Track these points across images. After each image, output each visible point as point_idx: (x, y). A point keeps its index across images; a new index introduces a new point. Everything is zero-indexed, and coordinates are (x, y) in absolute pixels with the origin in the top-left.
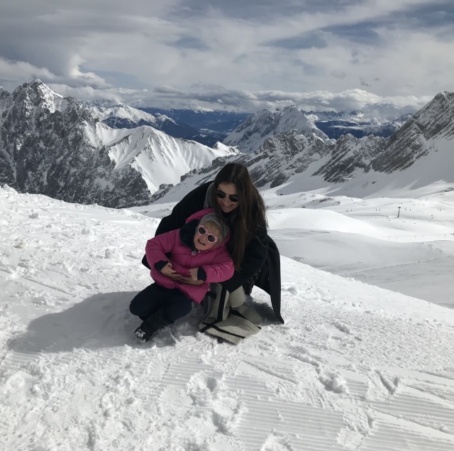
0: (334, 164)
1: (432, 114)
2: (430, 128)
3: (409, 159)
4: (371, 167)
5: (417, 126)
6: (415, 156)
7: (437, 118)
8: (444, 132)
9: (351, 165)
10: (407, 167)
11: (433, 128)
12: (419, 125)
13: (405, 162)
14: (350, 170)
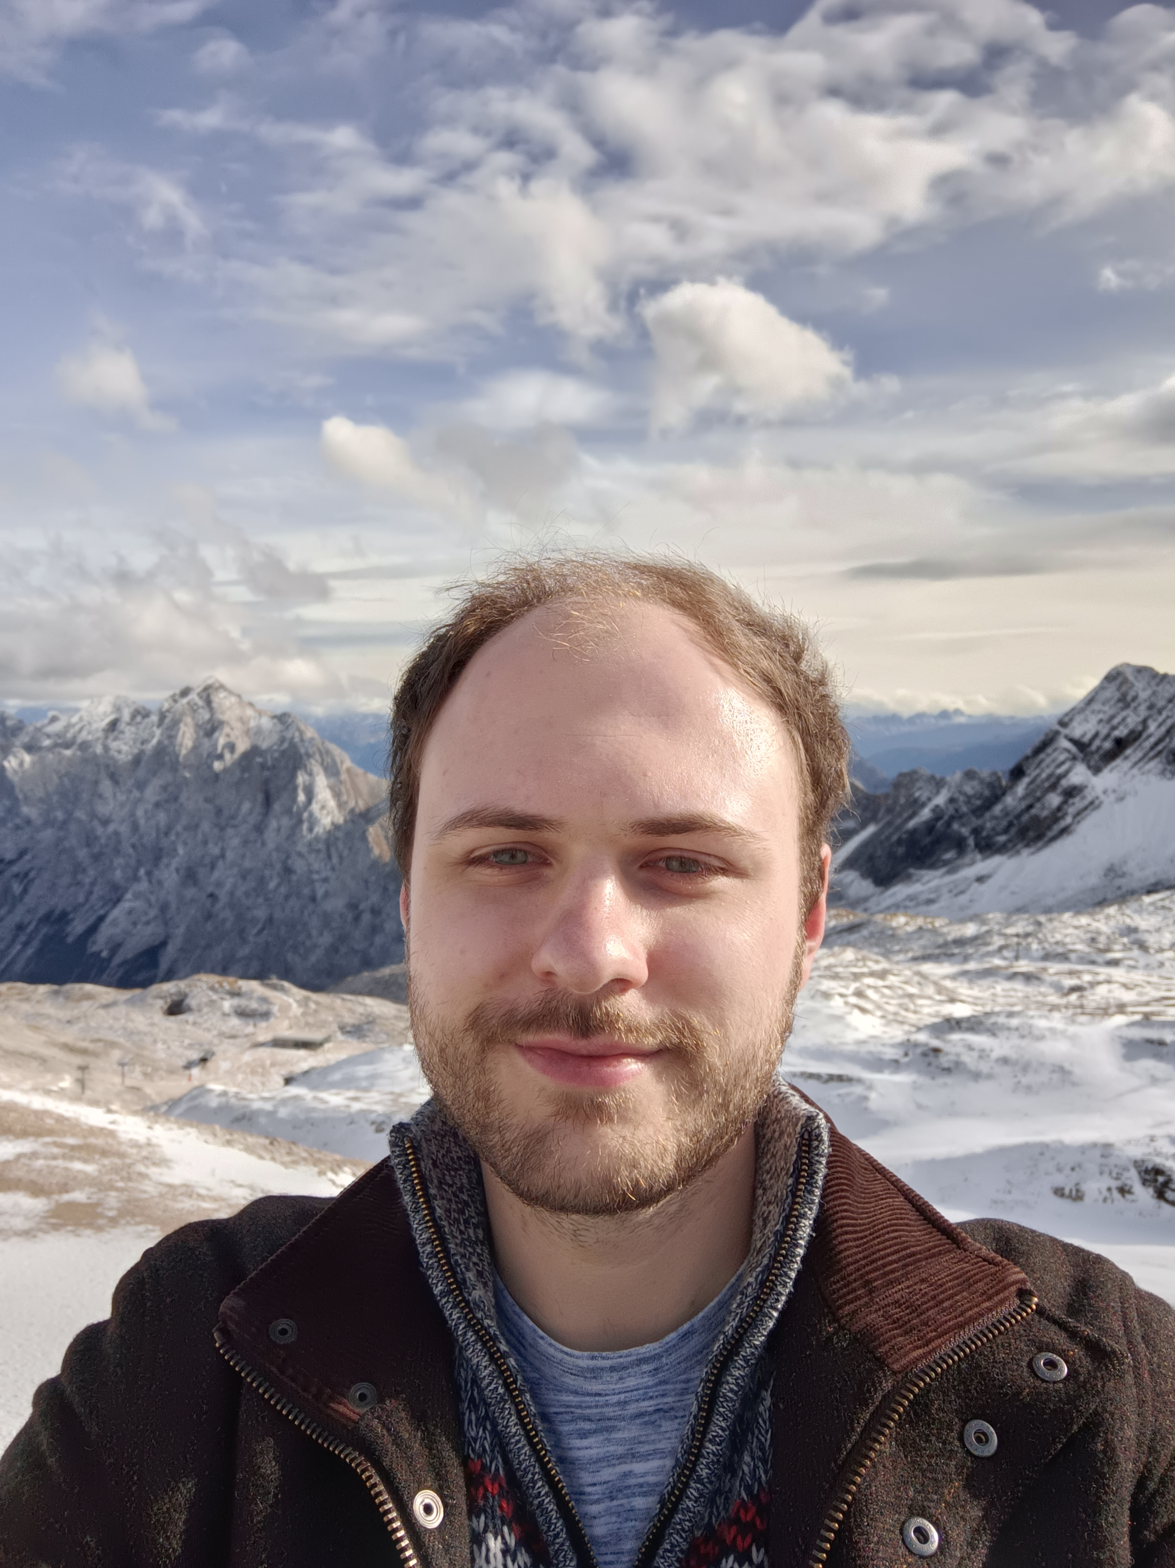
0: (888, 838)
1: (1101, 716)
2: (1099, 748)
3: (1057, 820)
4: (971, 843)
5: (1066, 744)
6: (1072, 810)
7: (1115, 721)
8: (1133, 753)
11: (1108, 745)
12: (1072, 740)
13: (1049, 828)
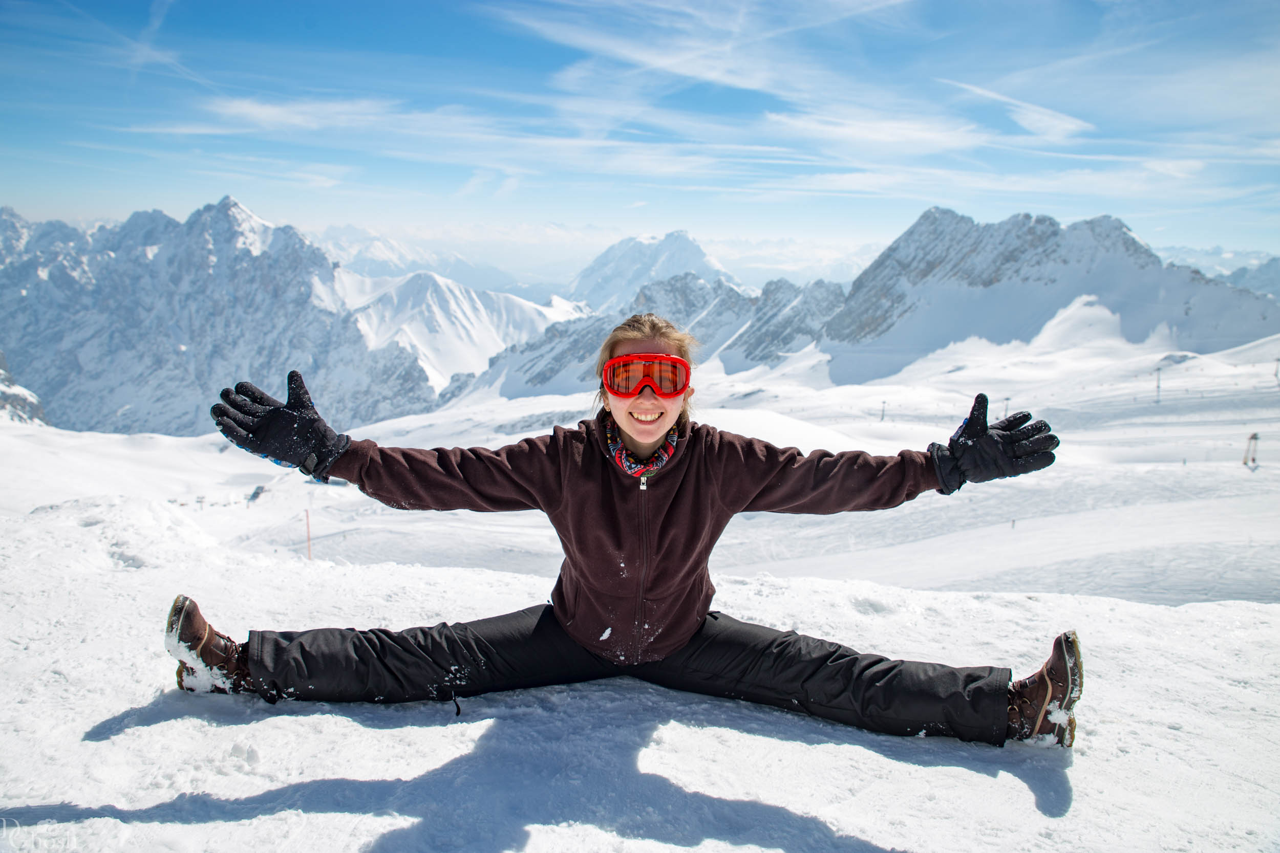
0: (759, 329)
1: (919, 244)
2: (916, 268)
3: (885, 319)
4: (825, 334)
6: (896, 313)
7: (928, 249)
8: (939, 272)
9: (788, 330)
10: (884, 331)
11: (922, 266)
13: (880, 324)
14: (787, 340)
